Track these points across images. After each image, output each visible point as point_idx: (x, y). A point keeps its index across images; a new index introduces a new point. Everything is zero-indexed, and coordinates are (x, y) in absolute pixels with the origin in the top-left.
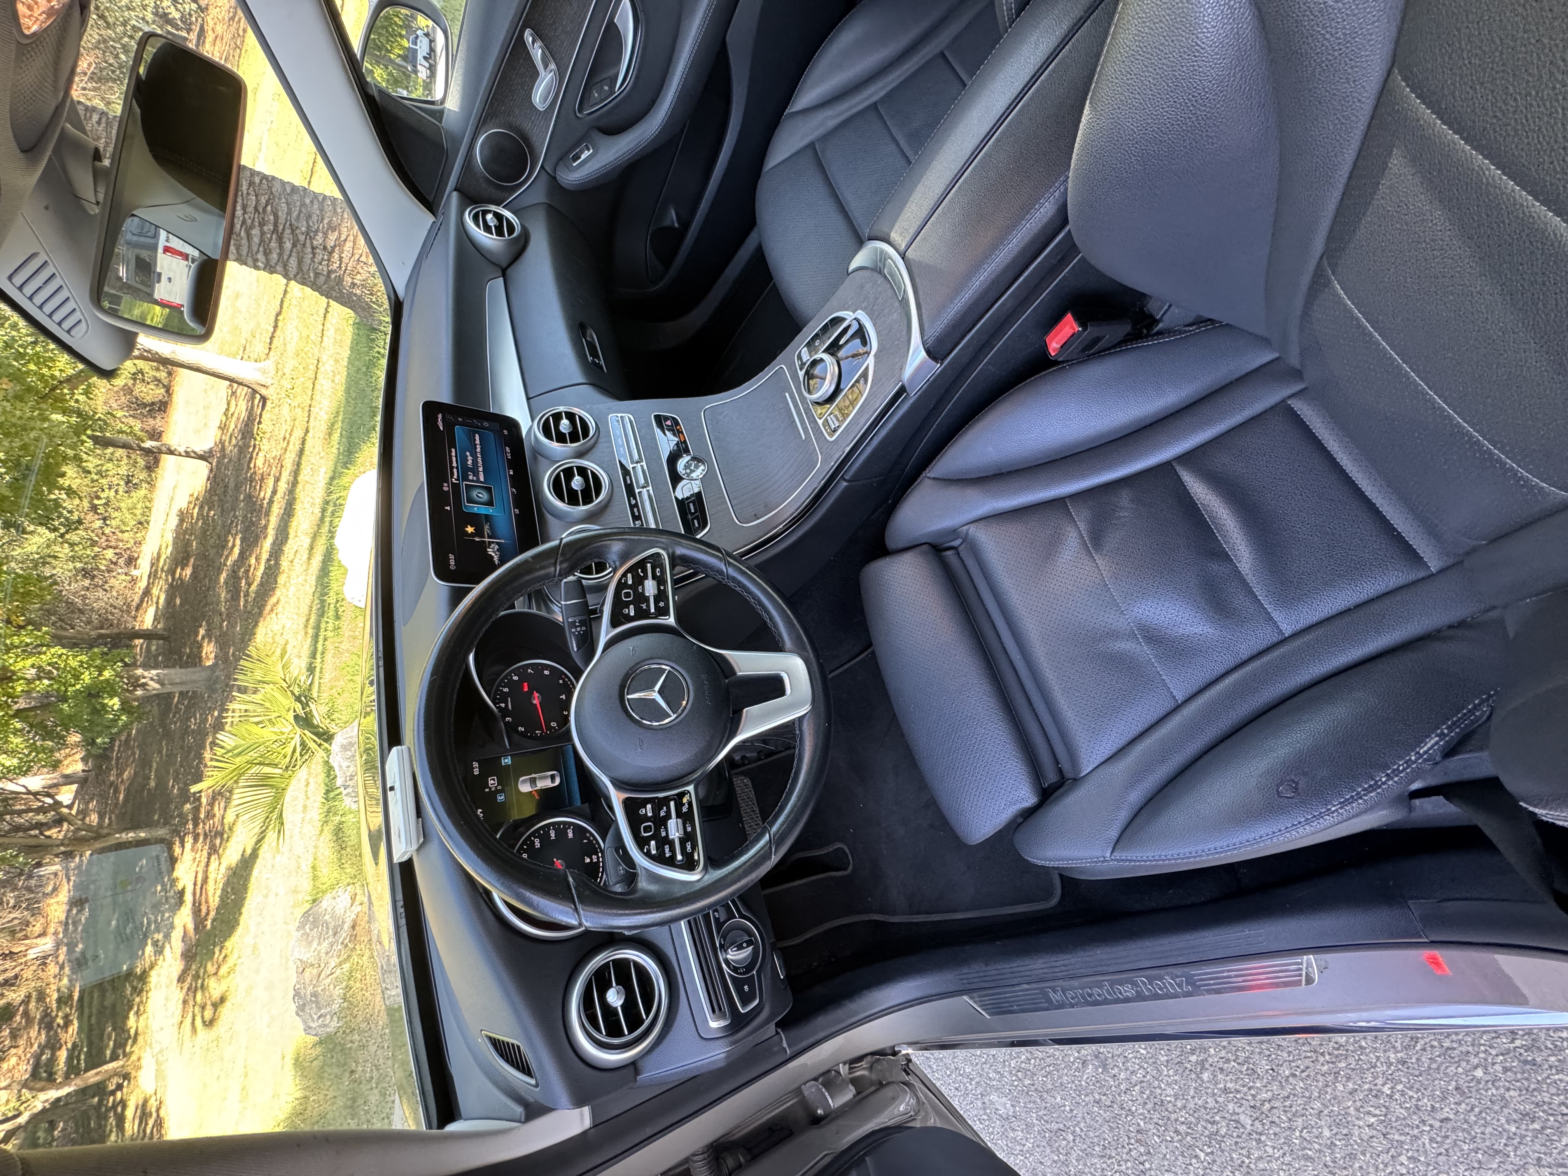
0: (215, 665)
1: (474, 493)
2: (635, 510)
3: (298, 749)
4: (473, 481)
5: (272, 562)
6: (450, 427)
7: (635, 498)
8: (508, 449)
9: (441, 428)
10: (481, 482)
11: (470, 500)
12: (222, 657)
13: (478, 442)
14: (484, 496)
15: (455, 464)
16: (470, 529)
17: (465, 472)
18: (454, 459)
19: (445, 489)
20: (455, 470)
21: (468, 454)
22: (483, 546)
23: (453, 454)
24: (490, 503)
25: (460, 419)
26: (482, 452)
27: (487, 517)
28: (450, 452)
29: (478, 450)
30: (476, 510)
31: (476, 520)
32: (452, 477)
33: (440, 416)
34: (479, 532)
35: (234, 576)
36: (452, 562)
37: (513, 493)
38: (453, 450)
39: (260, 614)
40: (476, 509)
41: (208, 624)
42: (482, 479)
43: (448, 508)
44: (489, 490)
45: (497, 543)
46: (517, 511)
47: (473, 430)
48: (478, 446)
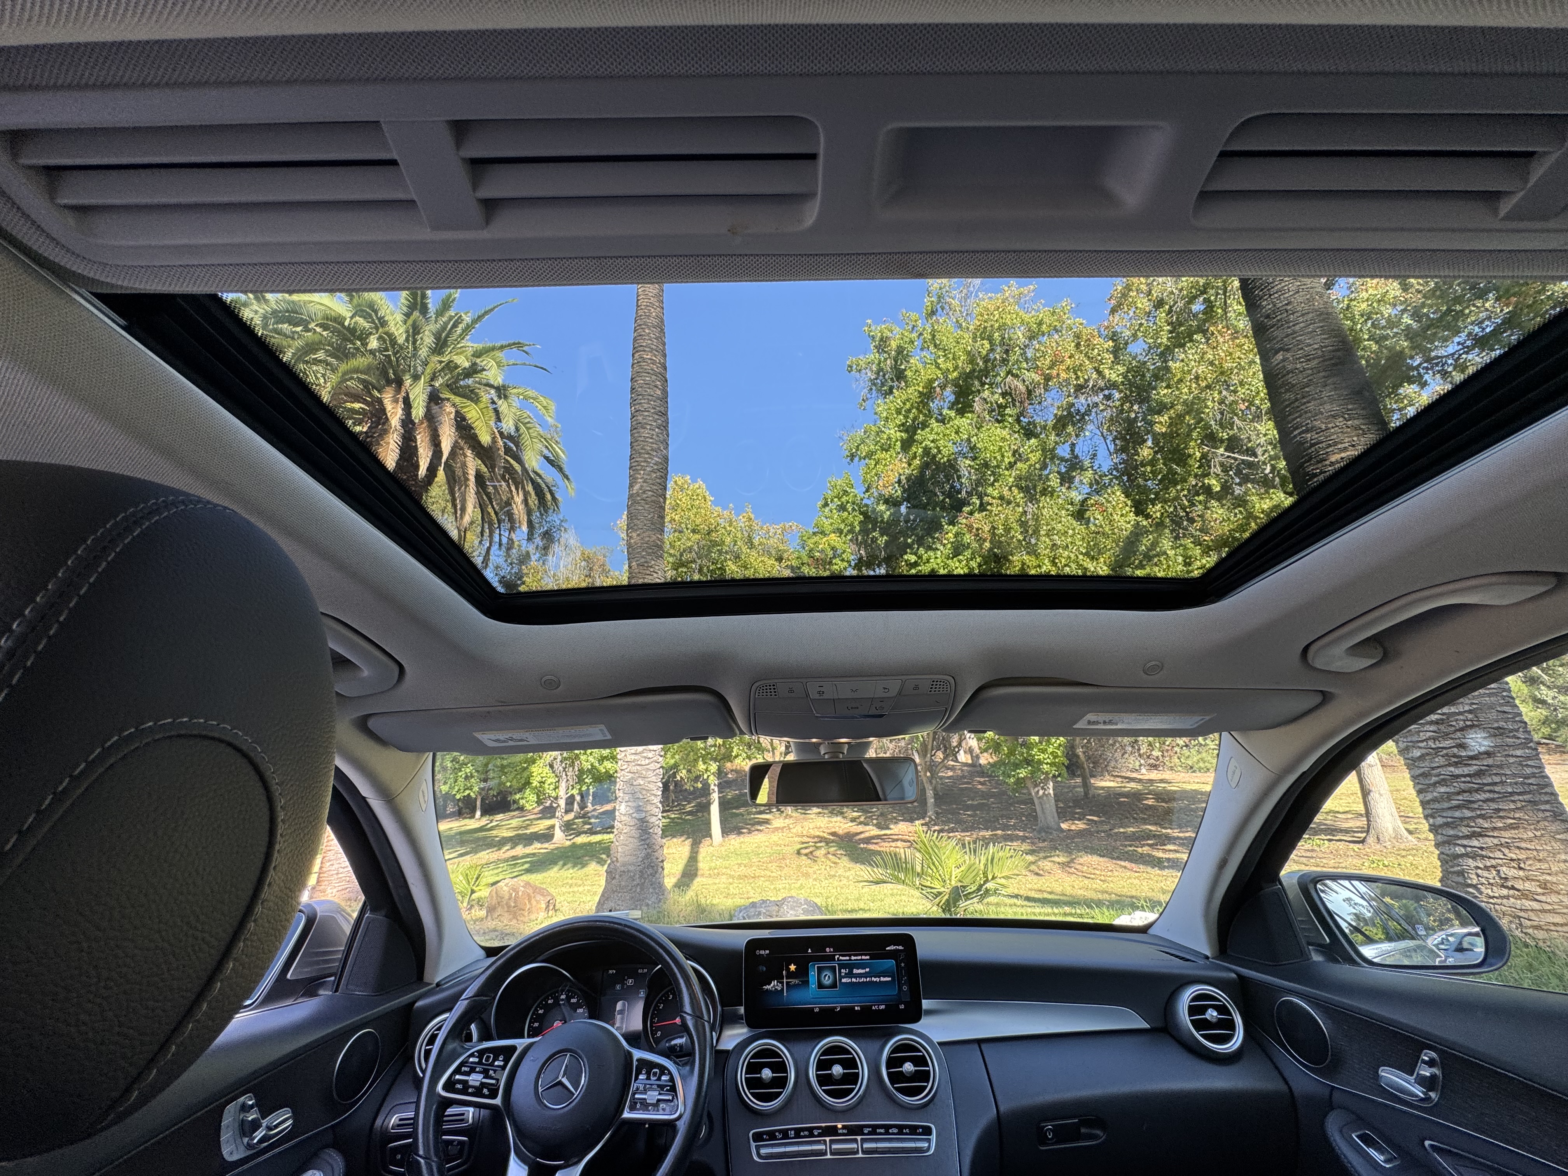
0: (1062, 831)
1: (828, 973)
2: (807, 1133)
3: (934, 891)
4: (840, 972)
5: (1166, 864)
6: (893, 955)
7: (819, 1135)
8: (882, 1007)
9: (888, 948)
10: (840, 980)
11: (820, 970)
12: (1071, 835)
13: (882, 979)
14: (827, 981)
15: (853, 958)
16: (793, 967)
17: (851, 966)
18: (859, 958)
19: (828, 950)
20: (848, 958)
21: (868, 970)
22: (780, 978)
23: (864, 957)
24: (821, 986)
25: (903, 965)
26: (872, 982)
27: (806, 983)
28: (866, 955)
29: (874, 979)
30: (811, 973)
31: (802, 973)
32: (840, 955)
33: (901, 948)
34: (790, 975)
35: (1149, 836)
36: (762, 952)
37: (836, 1008)
38: (868, 957)
39: (1112, 858)
40: (813, 975)
41: (1101, 822)
42: (844, 980)
43: (810, 951)
44: (834, 985)
45: (783, 989)
46: (817, 1010)
47: (897, 976)
48: (877, 979)
